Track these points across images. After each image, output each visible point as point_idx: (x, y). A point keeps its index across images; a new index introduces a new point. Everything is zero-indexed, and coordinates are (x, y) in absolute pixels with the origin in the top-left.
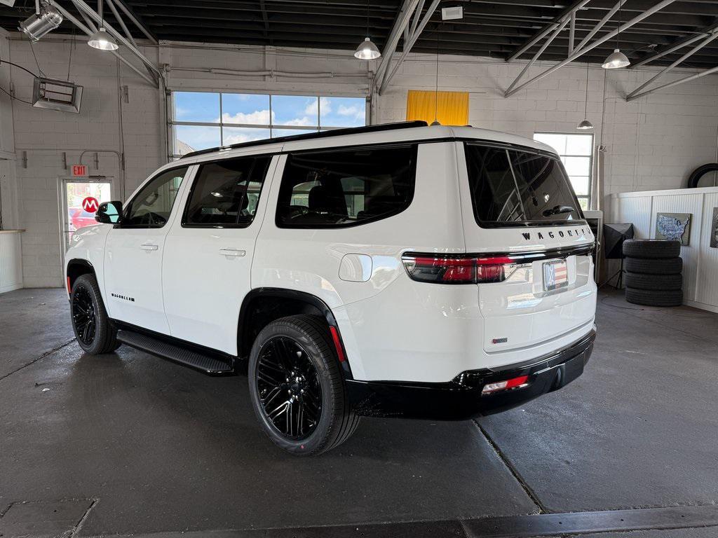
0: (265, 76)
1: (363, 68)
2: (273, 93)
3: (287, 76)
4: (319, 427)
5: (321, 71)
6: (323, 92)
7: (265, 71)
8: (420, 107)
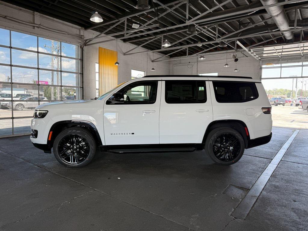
0: (34, 26)
1: (78, 33)
2: (39, 36)
3: (46, 29)
4: (240, 154)
5: (63, 31)
6: (62, 40)
7: (34, 24)
8: (103, 54)
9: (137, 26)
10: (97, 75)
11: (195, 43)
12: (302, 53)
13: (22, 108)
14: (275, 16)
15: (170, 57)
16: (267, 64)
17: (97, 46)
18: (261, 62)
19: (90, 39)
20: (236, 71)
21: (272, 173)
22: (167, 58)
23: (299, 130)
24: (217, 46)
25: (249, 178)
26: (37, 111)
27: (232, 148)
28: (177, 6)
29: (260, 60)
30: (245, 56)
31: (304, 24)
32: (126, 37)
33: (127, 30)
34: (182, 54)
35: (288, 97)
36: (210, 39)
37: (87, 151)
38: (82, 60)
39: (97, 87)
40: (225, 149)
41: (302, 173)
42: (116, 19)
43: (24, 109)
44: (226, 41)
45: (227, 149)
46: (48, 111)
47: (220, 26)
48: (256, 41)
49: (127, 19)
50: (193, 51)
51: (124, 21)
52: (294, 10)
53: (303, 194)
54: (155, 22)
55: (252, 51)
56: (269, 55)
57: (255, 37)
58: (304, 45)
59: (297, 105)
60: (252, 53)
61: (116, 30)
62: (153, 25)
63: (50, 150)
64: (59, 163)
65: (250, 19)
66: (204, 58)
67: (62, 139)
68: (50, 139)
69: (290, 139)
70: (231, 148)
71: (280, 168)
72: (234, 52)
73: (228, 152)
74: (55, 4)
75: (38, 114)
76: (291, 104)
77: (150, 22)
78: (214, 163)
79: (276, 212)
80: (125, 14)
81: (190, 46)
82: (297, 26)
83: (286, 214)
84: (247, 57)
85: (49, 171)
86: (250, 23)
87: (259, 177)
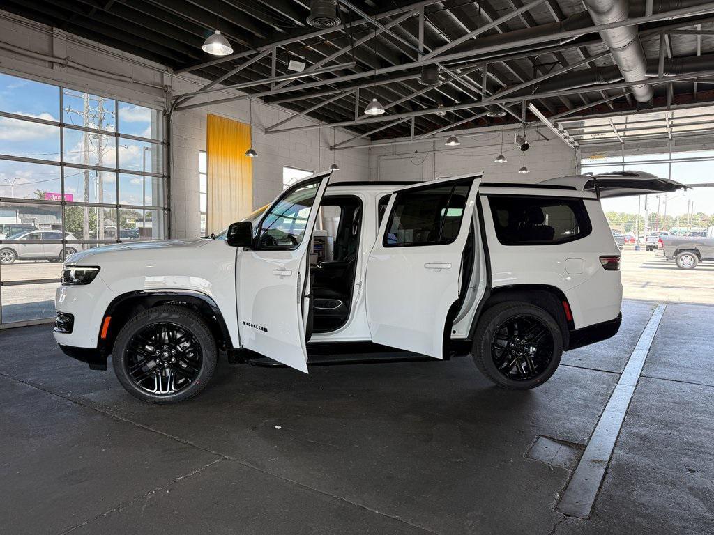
0: (52, 62)
1: (158, 80)
2: (65, 85)
3: (81, 70)
4: (552, 364)
5: (120, 74)
6: (121, 96)
7: (52, 56)
8: (217, 131)
9: (300, 67)
10: (203, 179)
11: (429, 108)
12: (671, 132)
13: (11, 258)
14: (618, 49)
15: (372, 140)
16: (593, 156)
17: (204, 111)
18: (579, 151)
19: (186, 95)
20: (524, 172)
21: (628, 407)
22: (363, 140)
23: (664, 306)
24: (480, 116)
25: (578, 418)
26: (71, 267)
27: (534, 349)
28: (396, 23)
29: (576, 147)
30: (542, 138)
31: (679, 67)
32: (275, 91)
33: (277, 75)
34: (399, 131)
35: (628, 230)
36: (464, 99)
37: (196, 363)
38: (167, 144)
39: (203, 209)
40: (517, 352)
41: (692, 403)
42: (249, 49)
43: (16, 261)
44: (504, 103)
45: (523, 351)
46: (99, 268)
47: (492, 69)
48: (568, 105)
49: (278, 48)
50: (427, 126)
51: (271, 54)
52: (659, 37)
53: (706, 453)
54: (344, 58)
55: (561, 127)
56: (597, 136)
57: (566, 96)
58: (673, 114)
59: (650, 248)
60: (561, 131)
61: (248, 75)
62: (338, 64)
63: (105, 363)
64: (127, 393)
65: (559, 55)
66: (456, 141)
67: (136, 337)
68: (104, 336)
69: (649, 325)
70: (532, 349)
71: (641, 393)
72: (519, 129)
73: (524, 359)
74: (105, 10)
75: (72, 274)
76: (636, 247)
77: (333, 57)
78: (494, 384)
79: (656, 498)
80: (272, 37)
81: (420, 114)
82: (664, 72)
83: (679, 501)
84: (548, 140)
85: (103, 414)
86: (558, 62)
87: (600, 416)
